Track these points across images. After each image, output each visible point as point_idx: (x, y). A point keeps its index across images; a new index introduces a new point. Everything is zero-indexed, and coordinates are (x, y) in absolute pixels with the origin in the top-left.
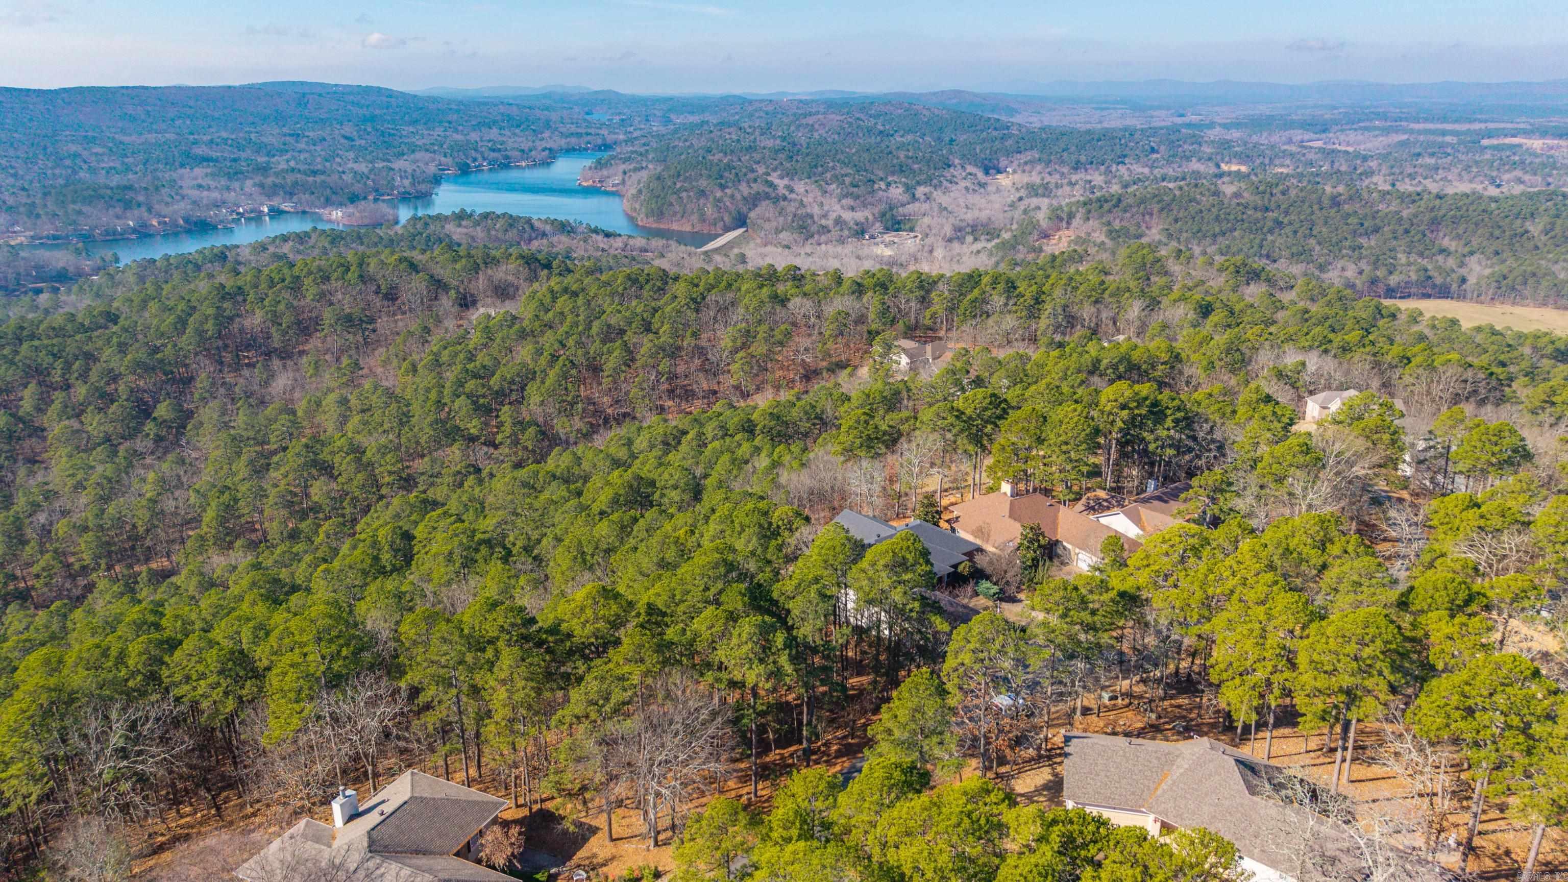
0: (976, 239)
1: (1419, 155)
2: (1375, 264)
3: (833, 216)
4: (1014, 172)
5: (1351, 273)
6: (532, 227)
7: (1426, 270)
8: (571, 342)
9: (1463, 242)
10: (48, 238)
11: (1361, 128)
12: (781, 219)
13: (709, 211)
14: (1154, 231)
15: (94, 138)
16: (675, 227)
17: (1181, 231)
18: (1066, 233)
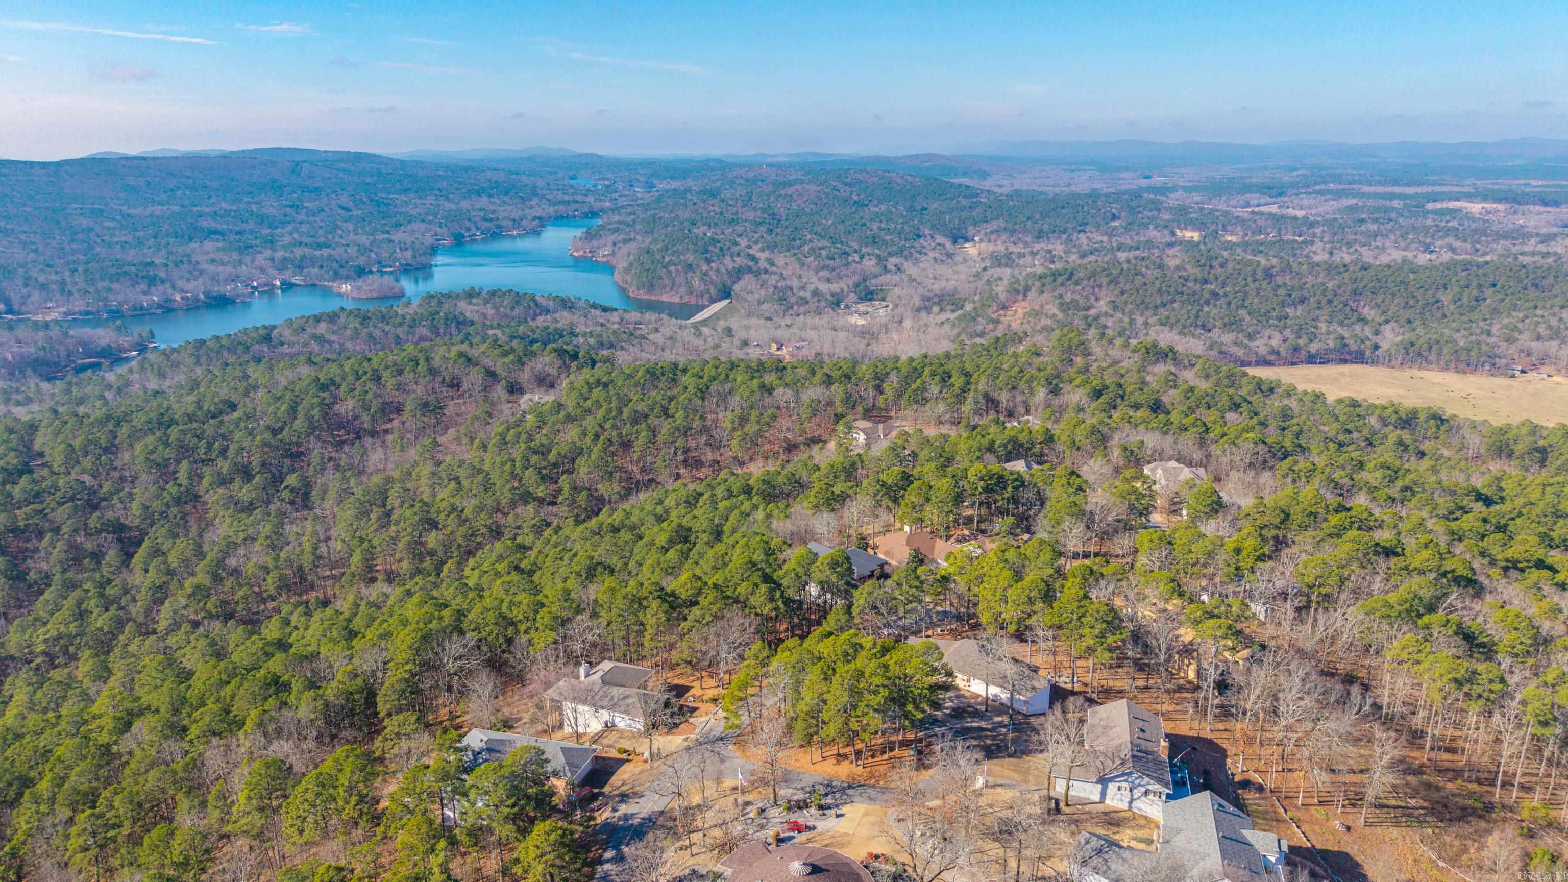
0: (942, 310)
1: (1363, 221)
2: (1299, 333)
3: (811, 288)
4: (981, 241)
5: (1275, 342)
6: (536, 304)
7: (1343, 338)
8: (607, 425)
9: (1380, 311)
10: (80, 313)
11: (1315, 192)
12: (763, 292)
13: (696, 283)
14: (1102, 303)
15: (102, 211)
16: (665, 298)
17: (1126, 303)
18: (1023, 304)
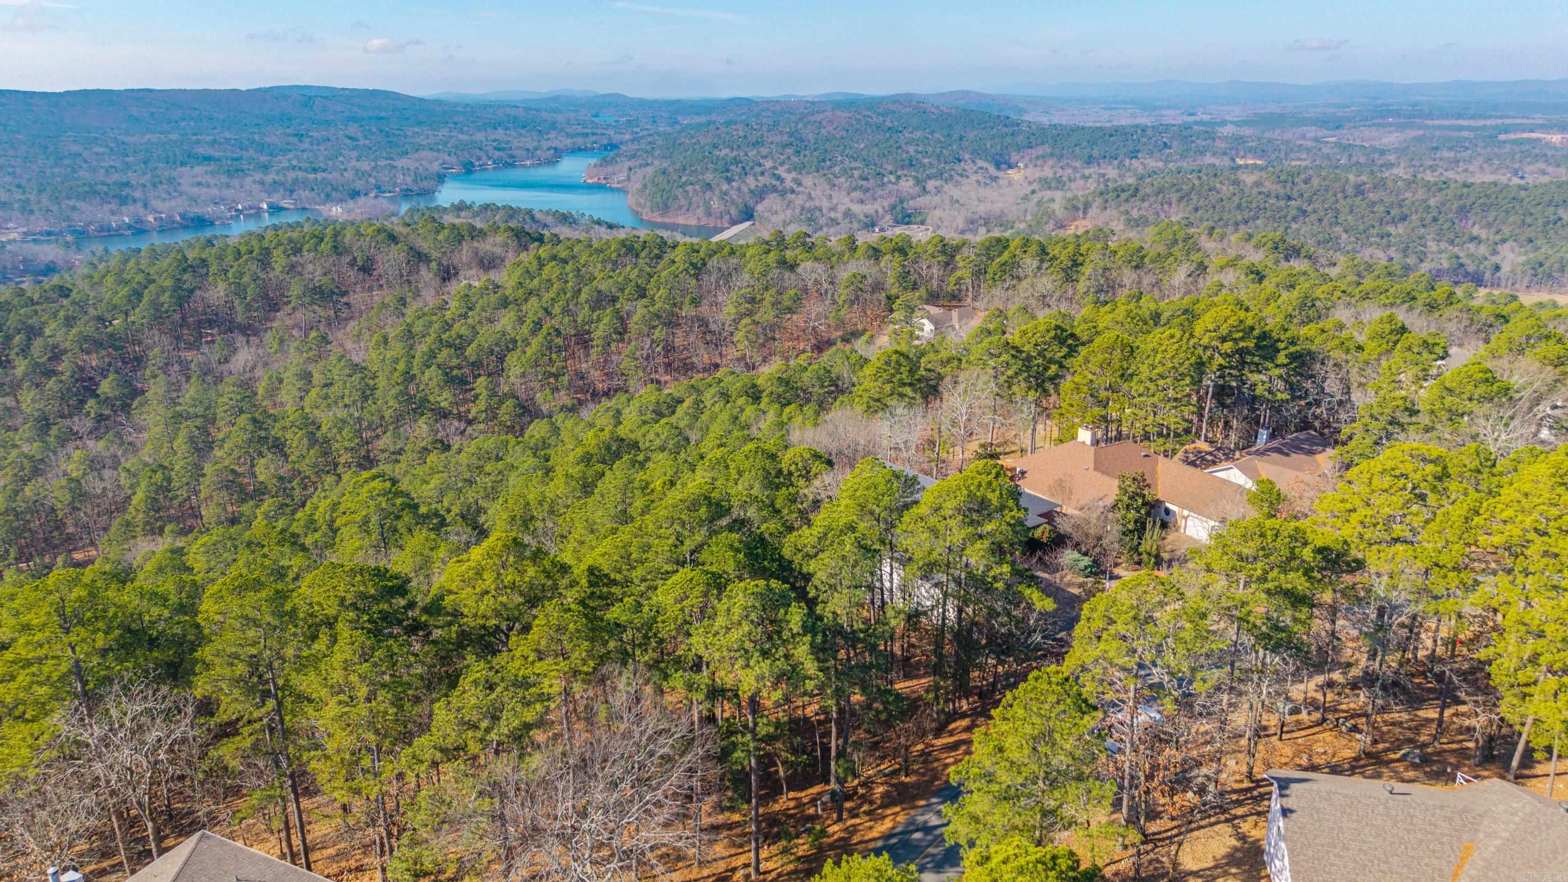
0: (988, 232)
2: (1405, 252)
3: (842, 208)
4: (1026, 166)
6: (533, 218)
7: (1458, 257)
8: (557, 310)
9: (1493, 230)
10: (41, 233)
11: (1375, 125)
12: (789, 212)
13: (716, 204)
14: (1175, 218)
15: (96, 139)
16: (681, 220)
18: (1083, 222)
